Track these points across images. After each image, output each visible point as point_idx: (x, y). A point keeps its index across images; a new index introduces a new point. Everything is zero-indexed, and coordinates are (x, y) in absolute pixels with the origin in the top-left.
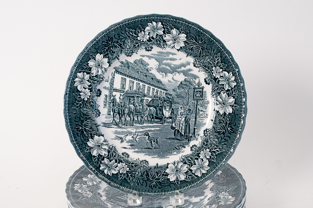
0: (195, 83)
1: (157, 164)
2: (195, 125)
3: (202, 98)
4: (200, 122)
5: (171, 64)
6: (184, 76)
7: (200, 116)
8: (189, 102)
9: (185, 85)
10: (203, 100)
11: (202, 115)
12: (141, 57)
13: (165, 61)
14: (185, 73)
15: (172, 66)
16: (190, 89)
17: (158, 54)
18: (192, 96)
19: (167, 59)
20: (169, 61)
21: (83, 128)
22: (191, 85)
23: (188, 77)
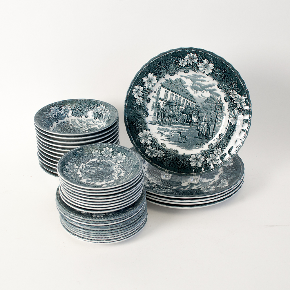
0: (217, 100)
1: (184, 154)
2: (214, 129)
3: (221, 111)
4: (217, 128)
5: (202, 84)
6: (210, 94)
7: (218, 124)
8: (211, 113)
9: (210, 100)
10: (221, 112)
11: (219, 123)
12: (181, 77)
13: (197, 82)
14: (211, 92)
15: (202, 85)
16: (213, 103)
17: (193, 76)
18: (214, 109)
19: (199, 80)
20: (200, 82)
21: (136, 124)
22: (215, 101)
23: (212, 94)
